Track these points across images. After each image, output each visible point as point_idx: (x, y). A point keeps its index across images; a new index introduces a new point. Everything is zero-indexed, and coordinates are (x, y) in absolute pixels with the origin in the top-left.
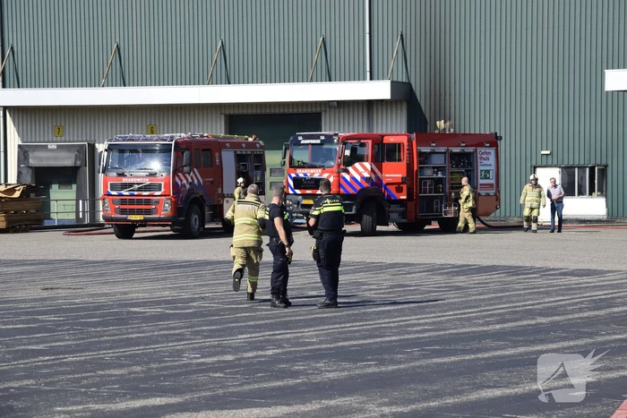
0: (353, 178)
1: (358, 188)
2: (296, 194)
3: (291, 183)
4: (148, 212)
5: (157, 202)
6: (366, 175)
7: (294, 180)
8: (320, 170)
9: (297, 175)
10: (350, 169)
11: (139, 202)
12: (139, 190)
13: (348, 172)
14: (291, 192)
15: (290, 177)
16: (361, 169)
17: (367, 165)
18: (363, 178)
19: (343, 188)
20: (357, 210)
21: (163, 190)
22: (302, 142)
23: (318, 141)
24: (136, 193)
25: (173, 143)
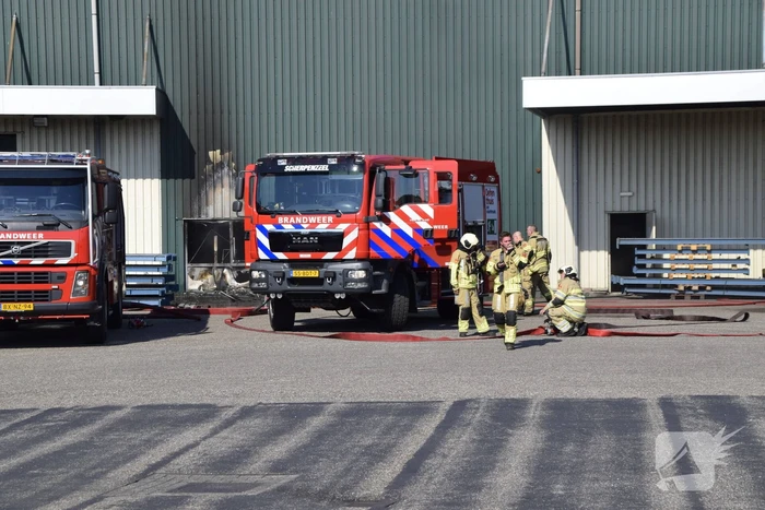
0: (398, 231)
1: (408, 248)
2: (274, 260)
3: (265, 241)
4: (43, 296)
5: (62, 278)
6: (425, 225)
7: (271, 236)
8: (330, 219)
9: (279, 226)
10: (392, 215)
11: (24, 278)
12: (24, 254)
13: (387, 221)
14: (262, 256)
15: (263, 230)
16: (414, 216)
17: (428, 209)
18: (417, 230)
19: (377, 248)
20: (390, 287)
21: (74, 254)
22: (288, 169)
23: (325, 168)
24: (16, 261)
25: (88, 167)
